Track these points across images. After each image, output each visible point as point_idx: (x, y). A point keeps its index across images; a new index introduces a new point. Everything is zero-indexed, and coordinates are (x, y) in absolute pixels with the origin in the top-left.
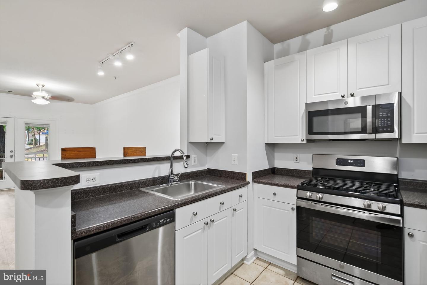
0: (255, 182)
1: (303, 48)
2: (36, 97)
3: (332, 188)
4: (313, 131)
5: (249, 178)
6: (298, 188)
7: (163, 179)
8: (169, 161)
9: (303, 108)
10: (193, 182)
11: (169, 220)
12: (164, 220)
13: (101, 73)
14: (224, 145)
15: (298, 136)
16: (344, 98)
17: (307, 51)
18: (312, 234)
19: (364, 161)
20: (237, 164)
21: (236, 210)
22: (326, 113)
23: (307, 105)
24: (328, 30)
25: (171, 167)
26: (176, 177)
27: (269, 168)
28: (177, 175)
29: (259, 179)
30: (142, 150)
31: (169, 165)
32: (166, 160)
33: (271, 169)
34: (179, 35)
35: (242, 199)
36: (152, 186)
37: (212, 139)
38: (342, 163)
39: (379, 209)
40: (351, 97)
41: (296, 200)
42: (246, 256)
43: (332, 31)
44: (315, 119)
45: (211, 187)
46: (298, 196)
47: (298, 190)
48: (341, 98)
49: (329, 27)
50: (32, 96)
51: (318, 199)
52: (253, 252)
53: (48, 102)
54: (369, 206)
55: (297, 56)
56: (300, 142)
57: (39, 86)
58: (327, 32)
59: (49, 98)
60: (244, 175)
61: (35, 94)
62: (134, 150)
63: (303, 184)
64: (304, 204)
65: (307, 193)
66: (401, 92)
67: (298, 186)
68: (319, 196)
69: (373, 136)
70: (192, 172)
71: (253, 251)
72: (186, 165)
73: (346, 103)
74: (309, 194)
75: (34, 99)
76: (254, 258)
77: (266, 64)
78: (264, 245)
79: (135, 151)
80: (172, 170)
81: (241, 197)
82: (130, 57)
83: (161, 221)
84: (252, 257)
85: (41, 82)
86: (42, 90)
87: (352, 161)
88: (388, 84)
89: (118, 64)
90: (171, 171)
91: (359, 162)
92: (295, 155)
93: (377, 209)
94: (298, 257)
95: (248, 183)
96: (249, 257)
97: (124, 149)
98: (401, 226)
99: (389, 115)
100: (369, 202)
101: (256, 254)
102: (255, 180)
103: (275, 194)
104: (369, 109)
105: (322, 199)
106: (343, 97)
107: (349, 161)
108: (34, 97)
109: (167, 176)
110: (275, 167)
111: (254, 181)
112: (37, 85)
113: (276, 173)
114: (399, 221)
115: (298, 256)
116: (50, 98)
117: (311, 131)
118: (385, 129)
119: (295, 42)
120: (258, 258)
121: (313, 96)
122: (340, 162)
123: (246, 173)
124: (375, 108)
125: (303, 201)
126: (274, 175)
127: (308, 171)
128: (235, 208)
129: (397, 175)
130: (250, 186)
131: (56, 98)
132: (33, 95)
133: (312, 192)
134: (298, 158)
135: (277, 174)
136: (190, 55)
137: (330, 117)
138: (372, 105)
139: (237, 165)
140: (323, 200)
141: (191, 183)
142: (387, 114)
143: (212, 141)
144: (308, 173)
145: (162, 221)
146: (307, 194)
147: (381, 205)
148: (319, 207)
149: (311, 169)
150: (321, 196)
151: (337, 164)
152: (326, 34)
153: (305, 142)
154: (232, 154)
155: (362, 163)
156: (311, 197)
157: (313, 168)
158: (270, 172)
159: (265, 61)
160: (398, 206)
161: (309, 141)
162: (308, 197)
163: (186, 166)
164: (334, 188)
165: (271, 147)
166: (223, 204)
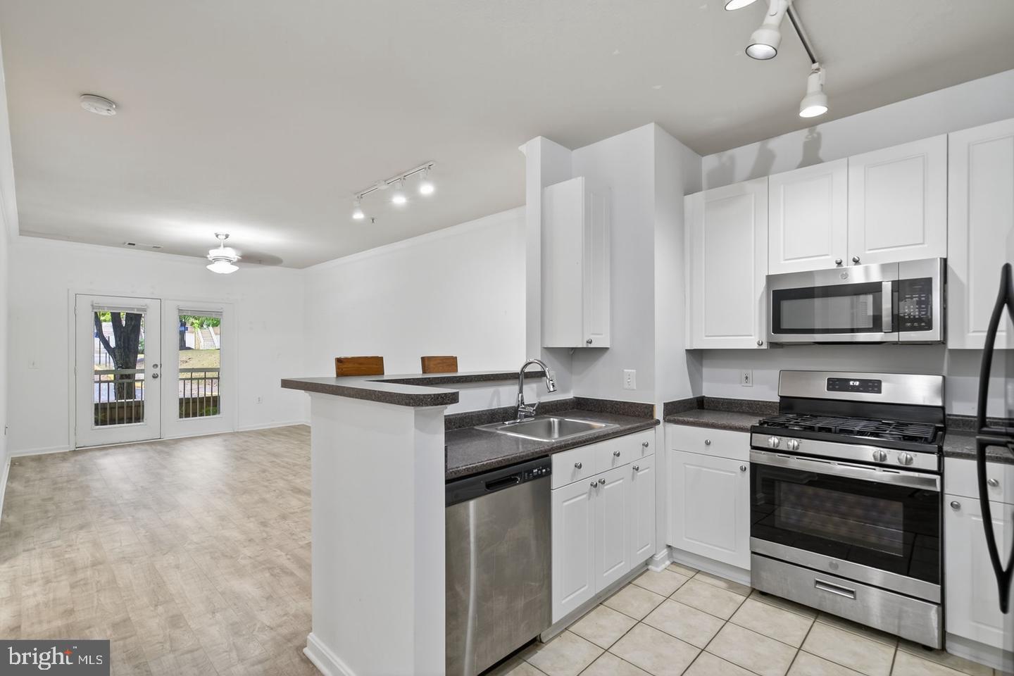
0: (669, 421)
1: (762, 171)
2: (216, 260)
3: (816, 429)
4: (782, 327)
5: (659, 414)
6: (753, 430)
7: (506, 413)
8: (517, 381)
9: (762, 283)
10: (556, 420)
11: (544, 470)
12: (538, 470)
13: (359, 216)
14: (609, 352)
15: (751, 336)
16: (842, 266)
17: (770, 177)
18: (780, 516)
19: (879, 382)
20: (635, 388)
21: (637, 469)
22: (808, 293)
23: (770, 279)
24: (811, 132)
25: (521, 391)
26: (531, 409)
27: (692, 397)
28: (532, 405)
29: (677, 416)
30: (451, 362)
31: (516, 388)
32: (510, 379)
33: (697, 398)
34: (523, 148)
35: (649, 450)
36: (490, 423)
37: (591, 343)
38: (837, 387)
39: (900, 462)
40: (855, 265)
41: (749, 453)
42: (653, 556)
43: (819, 134)
44: (786, 305)
45: (590, 427)
46: (753, 444)
47: (753, 434)
48: (835, 266)
49: (813, 128)
50: (207, 258)
51: (791, 449)
52: (665, 552)
53: (235, 268)
54: (884, 458)
55: (751, 186)
56: (756, 347)
57: (219, 236)
58: (810, 137)
59: (236, 260)
60: (649, 409)
61: (213, 253)
62: (439, 361)
63: (761, 424)
64: (764, 458)
65: (769, 438)
66: (945, 257)
67: (753, 427)
68: (793, 443)
69: (893, 337)
70: (549, 402)
71: (665, 550)
72: (551, 386)
73: (846, 276)
74: (773, 440)
75: (210, 263)
76: (668, 563)
77: (688, 198)
78: (687, 538)
79: (439, 363)
80: (522, 396)
81: (647, 446)
82: (427, 189)
83: (534, 471)
84: (663, 560)
85: (223, 229)
86: (225, 246)
87: (857, 383)
88: (922, 242)
89: (399, 200)
90: (520, 399)
91: (870, 384)
92: (744, 372)
93: (896, 463)
94: (753, 555)
95: (658, 422)
96: (658, 557)
97: (423, 359)
98: (938, 489)
99: (923, 299)
100: (884, 451)
101: (670, 556)
102: (667, 418)
103: (708, 443)
104: (887, 288)
105: (797, 448)
106: (839, 264)
107: (851, 383)
108: (211, 259)
109: (514, 407)
110: (704, 395)
111: (667, 420)
112: (217, 236)
113: (706, 407)
114: (933, 482)
115: (753, 553)
116: (239, 261)
117: (777, 327)
118: (916, 324)
119: (746, 156)
120: (673, 563)
121: (783, 262)
122: (834, 384)
123: (653, 405)
124: (898, 286)
125: (763, 452)
126: (702, 410)
127: (770, 402)
128: (636, 464)
129: (943, 408)
130: (660, 427)
131: (249, 258)
132: (208, 256)
133: (779, 437)
134: (750, 378)
135: (707, 409)
136: (546, 188)
137: (818, 302)
138: (892, 281)
139: (634, 390)
140: (800, 450)
141: (554, 421)
142: (920, 297)
143: (590, 346)
144: (771, 406)
145: (536, 470)
146: (770, 440)
147: (904, 455)
148: (794, 463)
149: (777, 400)
150: (796, 444)
151: (829, 389)
152: (807, 140)
153: (764, 347)
154: (625, 370)
155: (875, 386)
156: (777, 446)
157: (781, 397)
158: (695, 405)
159: (686, 194)
160: (934, 458)
161: (774, 345)
162: (772, 447)
163: (552, 389)
164: (821, 429)
165: (697, 356)
166: (618, 455)
